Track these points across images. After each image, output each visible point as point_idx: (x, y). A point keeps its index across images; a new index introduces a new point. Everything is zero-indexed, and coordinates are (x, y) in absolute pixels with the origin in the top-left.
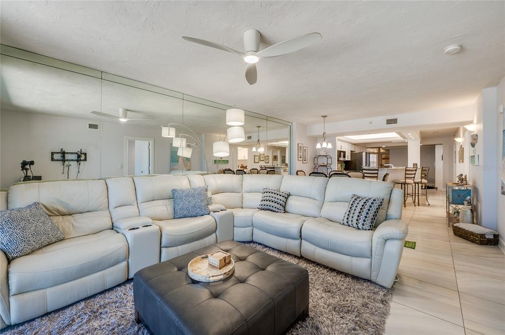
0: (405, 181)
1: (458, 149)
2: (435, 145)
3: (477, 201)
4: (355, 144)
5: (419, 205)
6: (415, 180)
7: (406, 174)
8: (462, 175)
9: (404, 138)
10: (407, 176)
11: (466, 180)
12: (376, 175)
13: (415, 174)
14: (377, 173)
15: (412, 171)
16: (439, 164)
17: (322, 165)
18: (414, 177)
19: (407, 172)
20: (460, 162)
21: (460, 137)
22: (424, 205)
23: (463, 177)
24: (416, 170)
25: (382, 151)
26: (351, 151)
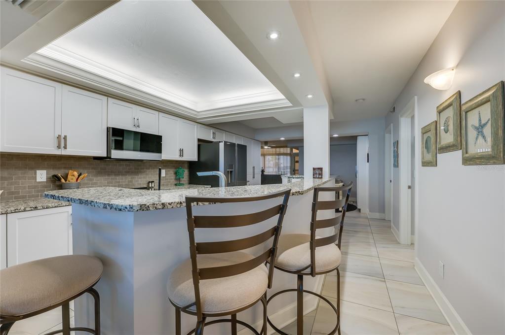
16: (363, 169)
25: (295, 151)
26: (199, 140)
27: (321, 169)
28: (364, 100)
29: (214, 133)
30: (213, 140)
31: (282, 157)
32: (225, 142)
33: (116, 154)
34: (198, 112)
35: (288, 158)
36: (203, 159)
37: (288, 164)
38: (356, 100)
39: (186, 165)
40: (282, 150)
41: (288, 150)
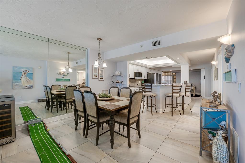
0: (173, 95)
1: (214, 70)
2: (200, 70)
3: (234, 126)
4: (151, 69)
5: (184, 114)
6: (181, 94)
7: (173, 89)
8: (216, 92)
9: (178, 63)
10: (174, 91)
11: (220, 98)
12: (150, 90)
13: (181, 89)
14: (151, 89)
15: (178, 87)
16: (203, 81)
17: (117, 82)
18: (180, 92)
19: (174, 88)
20: (215, 80)
21: (215, 61)
22: (188, 113)
23: (217, 94)
24: (181, 86)
25: (174, 74)
26: (148, 73)
27: (186, 81)
28: (201, 60)
29: (151, 70)
30: (151, 73)
31: (168, 76)
32: (156, 74)
33: (136, 78)
34: (149, 65)
35: (171, 77)
36: (149, 78)
37: (171, 79)
38: (198, 60)
39: (143, 80)
40: (168, 73)
41: (171, 74)
